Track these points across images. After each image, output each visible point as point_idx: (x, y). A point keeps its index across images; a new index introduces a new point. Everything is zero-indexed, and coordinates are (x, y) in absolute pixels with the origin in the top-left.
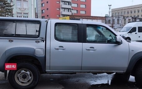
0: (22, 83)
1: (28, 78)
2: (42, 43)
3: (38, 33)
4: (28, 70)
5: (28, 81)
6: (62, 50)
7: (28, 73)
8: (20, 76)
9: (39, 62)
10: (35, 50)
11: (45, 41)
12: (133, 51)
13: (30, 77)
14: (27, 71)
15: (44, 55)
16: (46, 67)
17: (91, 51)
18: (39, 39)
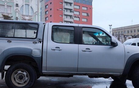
0: (19, 83)
1: (25, 79)
2: (40, 44)
3: (36, 34)
4: (24, 70)
5: (25, 82)
6: (58, 51)
7: (25, 73)
8: (17, 77)
9: (37, 64)
10: (32, 51)
11: (42, 42)
12: (128, 52)
13: (27, 78)
14: (23, 72)
15: (41, 55)
16: (43, 67)
17: (86, 52)
18: (37, 40)
